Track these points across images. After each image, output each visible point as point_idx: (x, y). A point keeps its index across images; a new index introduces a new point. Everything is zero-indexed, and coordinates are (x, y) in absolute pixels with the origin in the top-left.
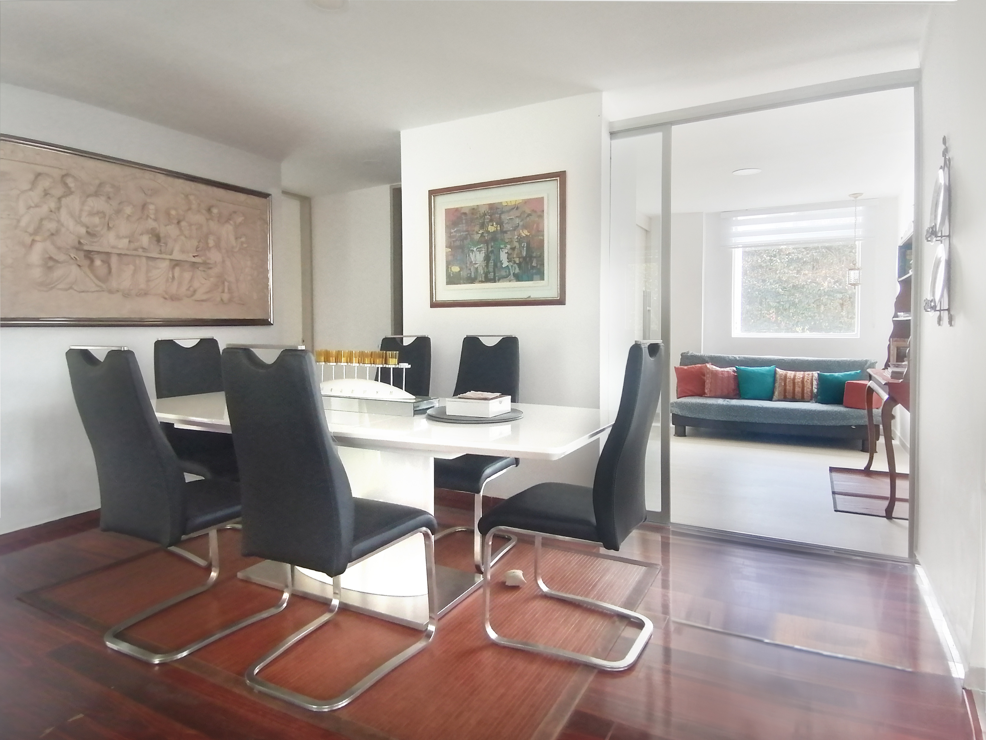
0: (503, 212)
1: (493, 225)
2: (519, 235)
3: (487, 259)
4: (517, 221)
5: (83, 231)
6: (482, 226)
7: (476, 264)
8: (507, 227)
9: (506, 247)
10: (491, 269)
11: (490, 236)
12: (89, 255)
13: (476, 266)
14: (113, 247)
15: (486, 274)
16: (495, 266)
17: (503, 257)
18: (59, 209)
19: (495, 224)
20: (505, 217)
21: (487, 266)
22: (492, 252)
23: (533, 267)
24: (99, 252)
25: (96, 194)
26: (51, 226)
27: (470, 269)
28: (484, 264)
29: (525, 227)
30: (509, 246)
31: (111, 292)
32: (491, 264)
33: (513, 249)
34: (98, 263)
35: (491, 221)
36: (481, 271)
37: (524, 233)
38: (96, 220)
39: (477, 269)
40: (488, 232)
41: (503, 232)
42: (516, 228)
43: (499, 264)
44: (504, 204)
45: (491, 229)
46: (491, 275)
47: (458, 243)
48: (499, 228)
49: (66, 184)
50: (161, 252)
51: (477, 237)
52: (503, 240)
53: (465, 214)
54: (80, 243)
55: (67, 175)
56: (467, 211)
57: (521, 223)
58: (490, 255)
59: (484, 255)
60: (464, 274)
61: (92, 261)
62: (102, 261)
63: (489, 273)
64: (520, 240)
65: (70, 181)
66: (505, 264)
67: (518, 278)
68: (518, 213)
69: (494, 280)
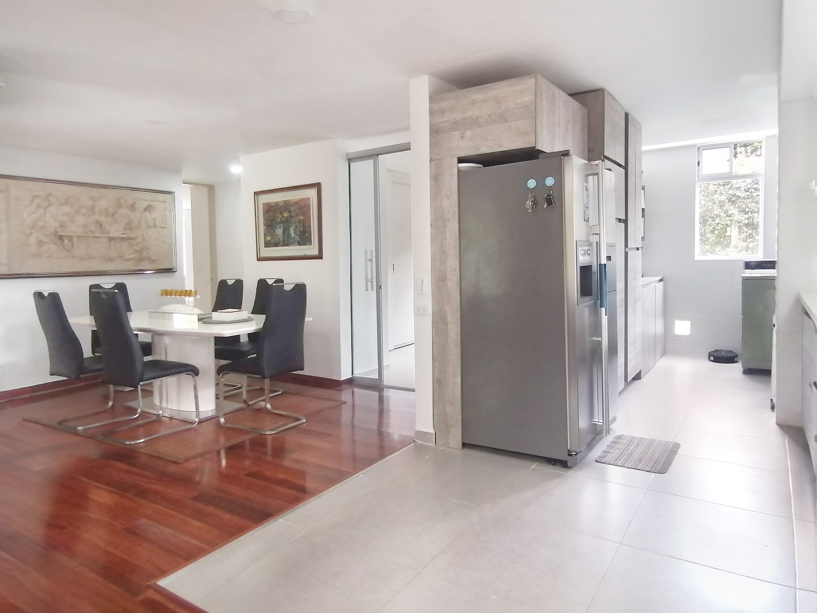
0: (291, 206)
1: (286, 213)
2: (299, 219)
3: (284, 232)
4: (298, 211)
5: (58, 224)
6: (281, 213)
7: (278, 235)
8: (293, 214)
9: (293, 225)
10: (286, 238)
11: (285, 220)
12: (61, 238)
13: (279, 236)
14: (75, 232)
15: (284, 241)
16: (288, 236)
17: (292, 231)
18: (45, 214)
19: (287, 212)
20: (292, 209)
21: (284, 236)
22: (286, 228)
23: (306, 238)
24: (66, 236)
25: (65, 203)
26: (40, 224)
27: (276, 238)
28: (282, 235)
29: (302, 214)
30: (294, 225)
31: (73, 257)
32: (286, 235)
33: (296, 227)
34: (66, 241)
35: (285, 210)
36: (281, 239)
37: (302, 218)
38: (65, 218)
39: (279, 238)
40: (284, 217)
41: (291, 217)
42: (297, 215)
43: (290, 235)
44: (292, 201)
45: (285, 215)
46: (286, 242)
47: (269, 223)
48: (289, 215)
49: (49, 200)
50: (102, 233)
51: (279, 220)
52: (291, 222)
53: (272, 206)
54: (56, 231)
55: (49, 195)
56: (273, 204)
57: (300, 212)
58: (285, 230)
59: (282, 230)
60: (273, 241)
61: (63, 241)
62: (68, 240)
63: (285, 240)
64: (300, 222)
65: (51, 199)
66: (293, 235)
67: (299, 244)
68: (297, 206)
69: (287, 245)
